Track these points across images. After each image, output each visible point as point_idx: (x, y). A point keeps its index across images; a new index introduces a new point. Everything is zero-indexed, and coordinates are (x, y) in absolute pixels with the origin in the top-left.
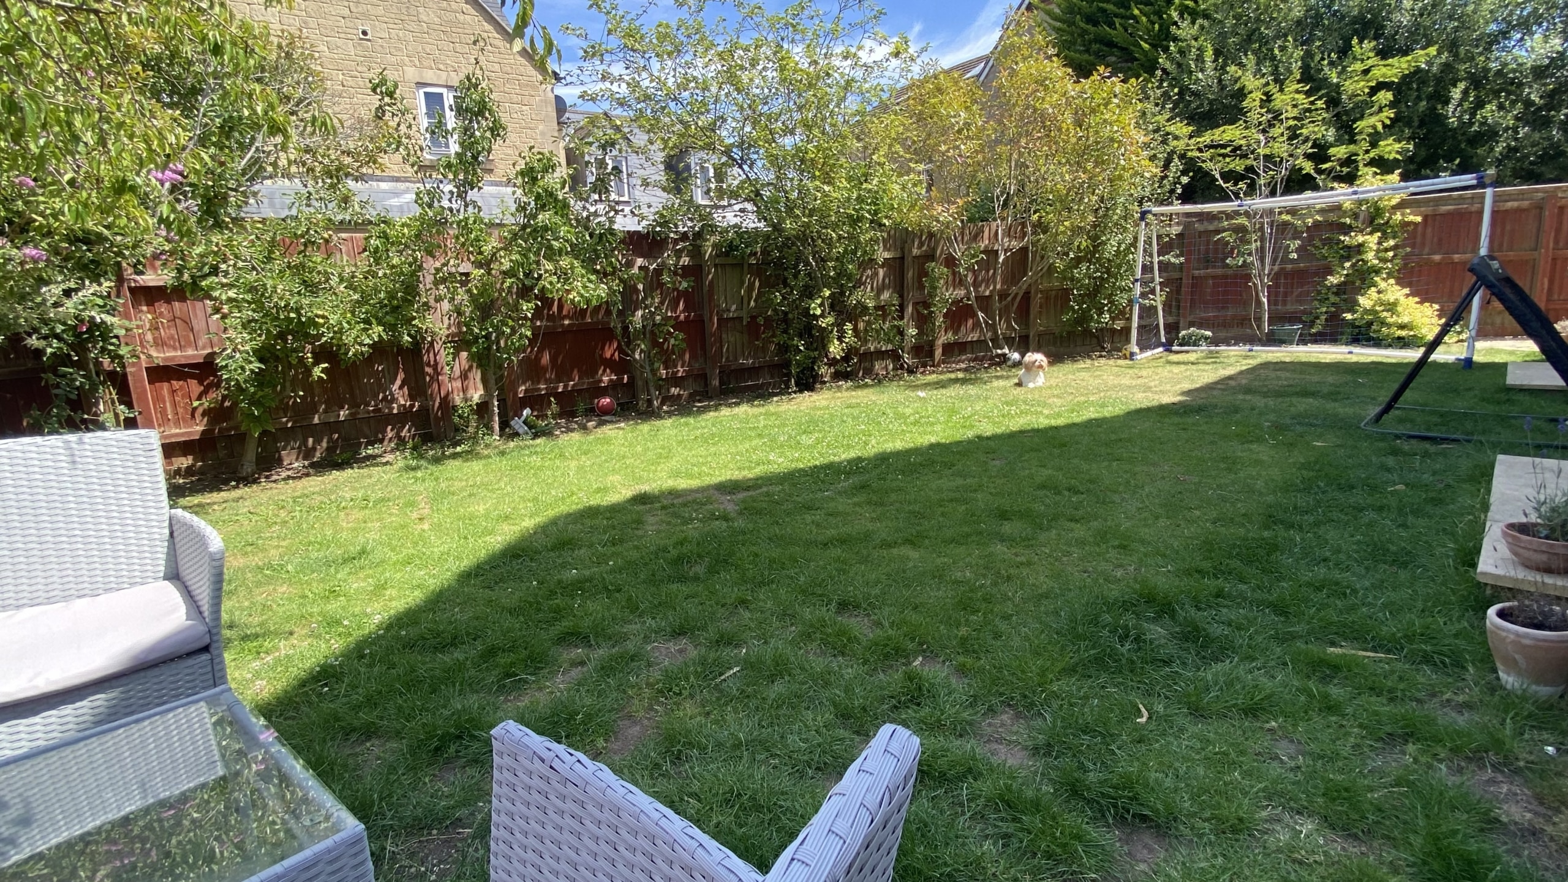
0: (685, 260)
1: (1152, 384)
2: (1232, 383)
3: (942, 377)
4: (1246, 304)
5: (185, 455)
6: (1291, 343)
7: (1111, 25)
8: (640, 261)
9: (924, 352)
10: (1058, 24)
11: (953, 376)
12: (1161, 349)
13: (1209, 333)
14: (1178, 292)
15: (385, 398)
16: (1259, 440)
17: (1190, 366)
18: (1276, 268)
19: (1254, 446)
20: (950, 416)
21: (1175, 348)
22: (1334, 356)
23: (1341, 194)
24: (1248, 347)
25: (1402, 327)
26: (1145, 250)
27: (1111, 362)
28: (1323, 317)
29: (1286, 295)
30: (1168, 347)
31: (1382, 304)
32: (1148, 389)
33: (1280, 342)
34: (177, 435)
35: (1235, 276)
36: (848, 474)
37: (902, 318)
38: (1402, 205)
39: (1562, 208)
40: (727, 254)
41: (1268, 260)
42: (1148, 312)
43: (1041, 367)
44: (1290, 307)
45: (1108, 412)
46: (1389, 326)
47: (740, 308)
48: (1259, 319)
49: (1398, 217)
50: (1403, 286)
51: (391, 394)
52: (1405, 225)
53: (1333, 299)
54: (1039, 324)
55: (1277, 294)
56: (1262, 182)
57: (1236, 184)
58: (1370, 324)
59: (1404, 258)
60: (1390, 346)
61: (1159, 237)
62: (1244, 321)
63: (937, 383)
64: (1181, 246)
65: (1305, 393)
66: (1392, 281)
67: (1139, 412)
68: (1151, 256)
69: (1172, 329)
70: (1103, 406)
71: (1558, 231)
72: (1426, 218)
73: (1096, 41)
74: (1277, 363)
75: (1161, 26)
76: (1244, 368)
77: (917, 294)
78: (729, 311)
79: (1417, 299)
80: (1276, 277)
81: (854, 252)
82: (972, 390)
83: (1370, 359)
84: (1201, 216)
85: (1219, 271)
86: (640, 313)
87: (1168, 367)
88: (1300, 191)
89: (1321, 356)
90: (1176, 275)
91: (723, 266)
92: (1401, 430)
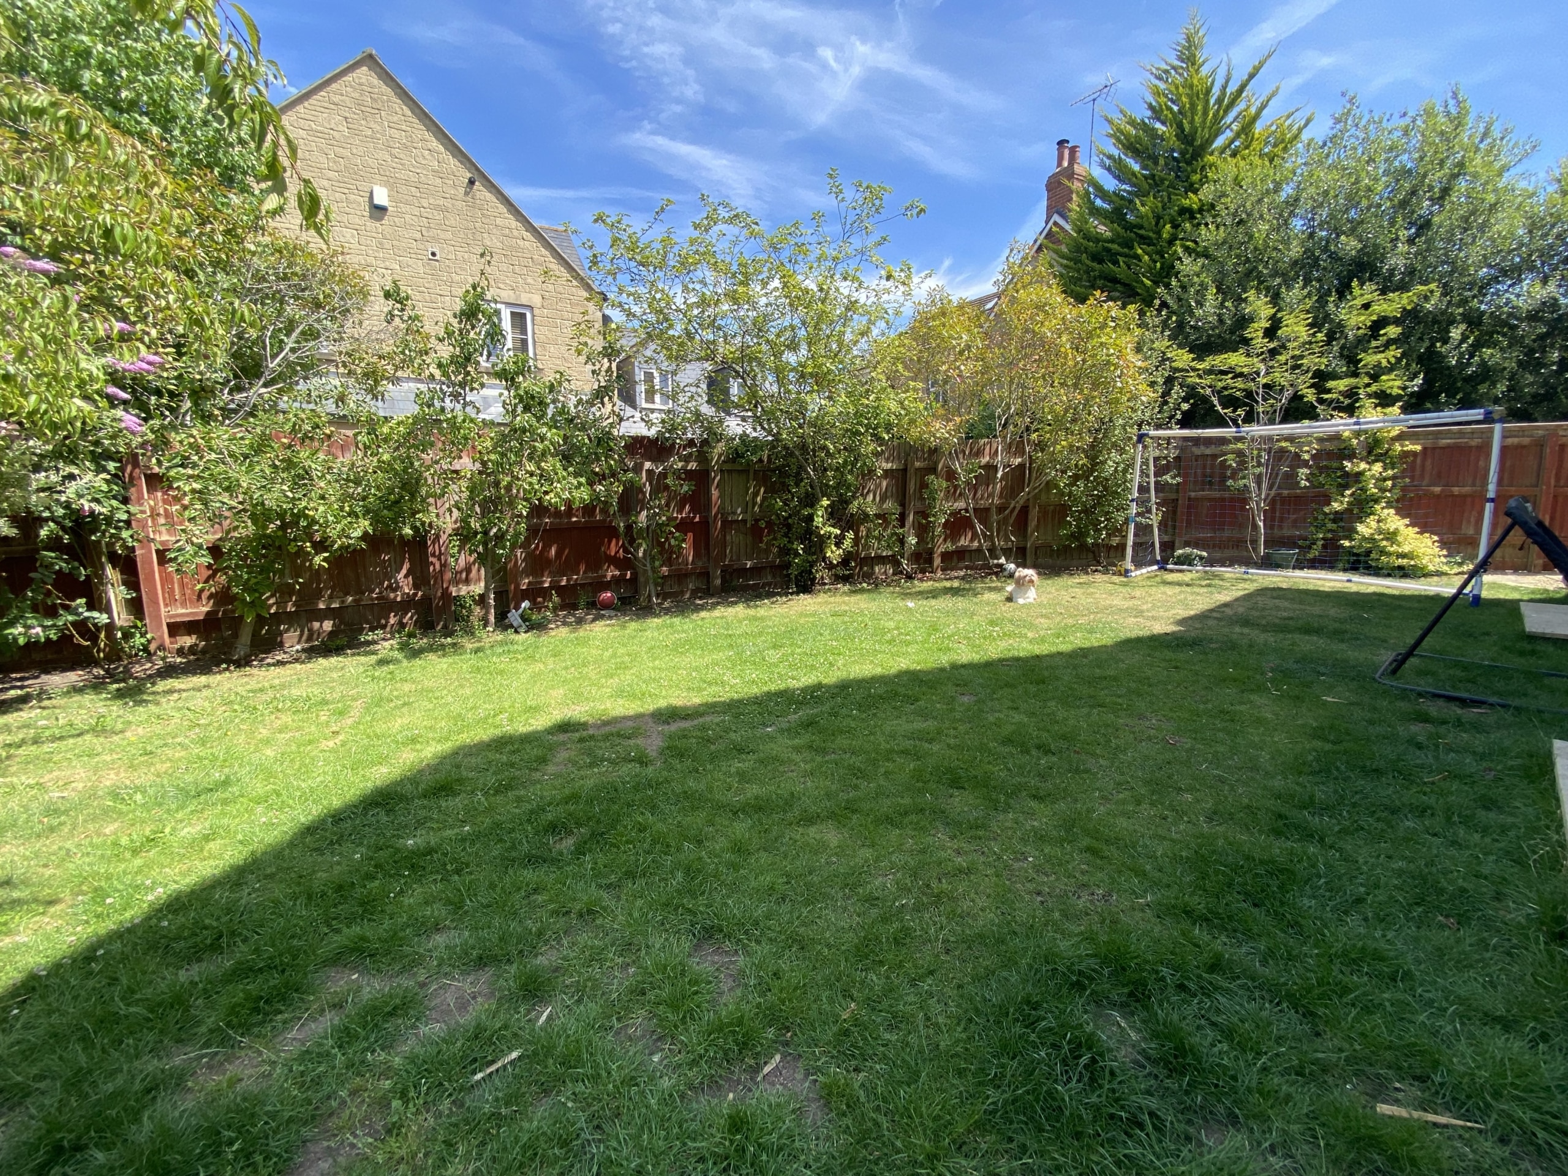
0: (693, 466)
1: (1145, 607)
2: (1229, 611)
3: (937, 585)
4: (1242, 526)
5: (189, 634)
6: (1287, 567)
7: (1116, 263)
8: (648, 465)
9: (923, 560)
10: (1065, 262)
11: (948, 584)
12: (1155, 567)
13: (1205, 554)
14: (1174, 512)
15: (390, 586)
16: (1260, 689)
17: (1185, 588)
18: (1273, 493)
19: (1254, 697)
20: (930, 635)
21: (1170, 566)
22: (1332, 584)
23: (1341, 425)
24: (1243, 569)
25: (1403, 556)
26: (1142, 471)
27: (1105, 578)
28: (1320, 543)
29: (1282, 520)
30: (1163, 565)
31: (1380, 533)
32: (1140, 613)
33: (1277, 566)
34: (182, 615)
35: (1232, 500)
36: (801, 704)
37: (902, 526)
38: (1400, 437)
39: (1562, 447)
40: (734, 460)
41: (1264, 486)
42: (1143, 530)
43: (1031, 581)
44: (1287, 532)
45: (1095, 641)
46: (1389, 554)
47: (744, 512)
48: (1254, 542)
49: (1398, 447)
50: (1403, 517)
51: (397, 582)
52: (1405, 454)
53: (1330, 526)
54: (1034, 536)
55: (1273, 519)
56: (1261, 410)
57: (1234, 411)
58: (1368, 553)
59: (1404, 489)
60: (1389, 575)
61: (1156, 459)
62: (1239, 543)
63: (930, 592)
64: (1179, 468)
65: (1308, 630)
66: (1392, 511)
67: (1128, 641)
68: (1148, 476)
69: (1168, 547)
70: (1091, 631)
71: (1560, 467)
72: (1425, 449)
73: (1100, 277)
74: (1274, 589)
75: (1162, 264)
76: (1241, 593)
77: (919, 504)
78: (734, 513)
79: (1417, 529)
80: (1272, 503)
81: (854, 465)
82: (960, 603)
83: (1371, 590)
84: (1197, 441)
85: (1216, 494)
86: (644, 513)
87: (1162, 588)
88: (1297, 419)
89: (1320, 583)
90: (1173, 496)
91: (730, 471)
92: (1425, 685)
